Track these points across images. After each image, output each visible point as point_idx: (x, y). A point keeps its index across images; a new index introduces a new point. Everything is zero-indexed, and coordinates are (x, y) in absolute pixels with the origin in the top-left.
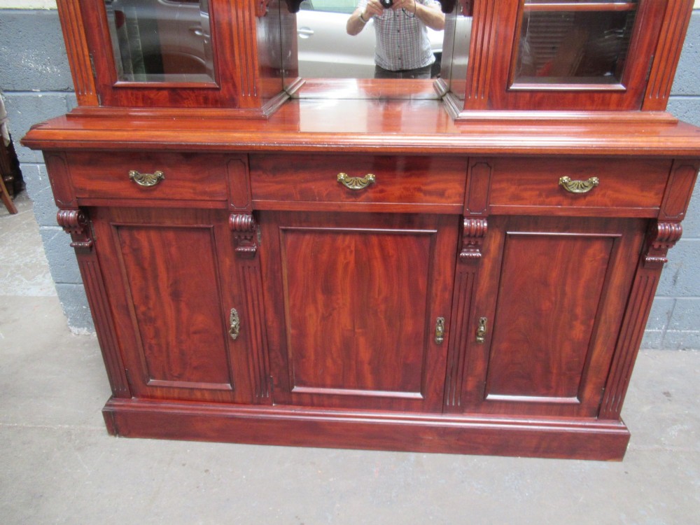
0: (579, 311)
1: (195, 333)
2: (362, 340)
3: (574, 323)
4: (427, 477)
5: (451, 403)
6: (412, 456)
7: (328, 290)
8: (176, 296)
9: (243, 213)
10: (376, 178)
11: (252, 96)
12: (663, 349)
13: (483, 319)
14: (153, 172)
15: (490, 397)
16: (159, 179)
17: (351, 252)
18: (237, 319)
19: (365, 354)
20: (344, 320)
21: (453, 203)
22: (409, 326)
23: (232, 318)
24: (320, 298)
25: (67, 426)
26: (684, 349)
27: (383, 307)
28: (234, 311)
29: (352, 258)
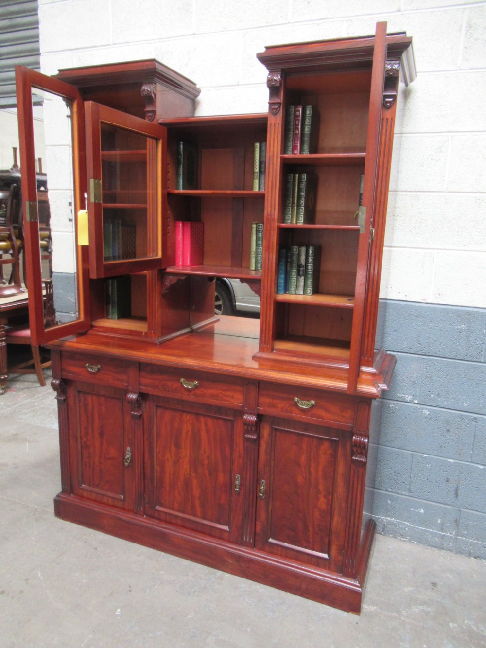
0: (321, 487)
1: (109, 459)
2: (195, 481)
3: (319, 496)
4: (220, 587)
5: (246, 539)
6: (219, 573)
7: (178, 446)
8: (101, 434)
9: (134, 392)
10: (199, 383)
11: (154, 332)
12: (457, 553)
13: (263, 481)
14: (96, 365)
15: (271, 540)
16: (99, 369)
17: (190, 424)
18: (130, 454)
19: (196, 492)
20: (185, 467)
21: (239, 403)
22: (221, 478)
23: (127, 453)
24: (173, 449)
25: (36, 506)
26: (475, 558)
27: (206, 462)
28: (129, 449)
29: (190, 428)
